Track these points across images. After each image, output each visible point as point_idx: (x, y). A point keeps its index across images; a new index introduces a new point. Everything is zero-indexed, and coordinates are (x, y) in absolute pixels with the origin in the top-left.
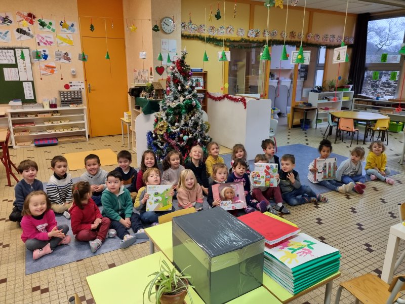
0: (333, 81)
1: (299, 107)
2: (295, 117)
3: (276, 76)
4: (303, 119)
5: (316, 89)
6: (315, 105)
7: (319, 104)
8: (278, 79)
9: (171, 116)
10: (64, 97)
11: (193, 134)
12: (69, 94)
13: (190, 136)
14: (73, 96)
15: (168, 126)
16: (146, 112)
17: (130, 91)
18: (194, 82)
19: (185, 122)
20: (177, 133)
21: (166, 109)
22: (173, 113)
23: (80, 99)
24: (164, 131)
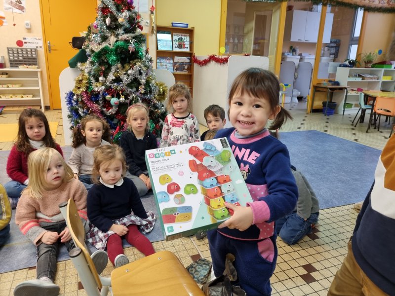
0: (370, 53)
1: (322, 86)
2: (316, 98)
3: (298, 51)
4: (326, 102)
5: (347, 63)
6: (343, 84)
7: (348, 82)
8: (300, 55)
9: (95, 67)
10: (14, 55)
11: (130, 96)
12: (20, 52)
13: (122, 99)
14: (24, 55)
15: (89, 83)
16: (73, 65)
17: (71, 42)
18: (176, 41)
19: (116, 77)
20: (101, 93)
21: (90, 56)
22: (97, 62)
23: (36, 59)
24: (83, 89)
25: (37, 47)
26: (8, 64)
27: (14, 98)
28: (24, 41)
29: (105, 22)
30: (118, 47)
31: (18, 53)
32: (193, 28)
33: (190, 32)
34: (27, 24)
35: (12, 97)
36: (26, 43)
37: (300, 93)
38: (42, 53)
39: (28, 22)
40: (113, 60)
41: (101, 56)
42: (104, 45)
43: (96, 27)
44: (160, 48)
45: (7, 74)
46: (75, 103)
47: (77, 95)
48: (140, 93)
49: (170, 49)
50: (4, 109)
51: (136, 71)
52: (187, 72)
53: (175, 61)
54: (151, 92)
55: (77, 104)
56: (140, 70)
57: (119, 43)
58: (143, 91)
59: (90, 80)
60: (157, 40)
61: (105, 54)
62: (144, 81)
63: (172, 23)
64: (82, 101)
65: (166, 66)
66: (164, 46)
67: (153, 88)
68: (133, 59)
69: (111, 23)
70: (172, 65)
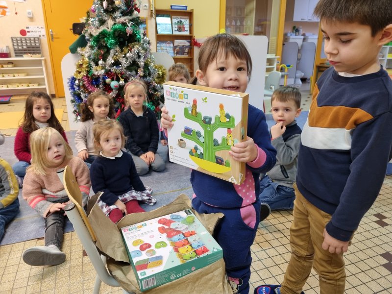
9: (95, 51)
10: (18, 45)
11: (129, 79)
12: (24, 42)
13: (122, 82)
14: (28, 44)
15: (90, 67)
16: (73, 50)
17: (72, 28)
18: (176, 24)
19: (115, 61)
20: (101, 77)
21: (89, 40)
22: (96, 46)
23: (39, 47)
24: (84, 73)
25: (40, 36)
26: (13, 53)
27: (21, 87)
28: (27, 30)
29: (102, 5)
30: (115, 30)
31: (22, 42)
32: (193, 10)
33: (189, 15)
34: (29, 13)
35: (18, 86)
36: (29, 32)
37: (303, 74)
38: (45, 41)
39: (30, 11)
40: (111, 44)
41: (100, 40)
42: (102, 28)
43: (94, 11)
44: (160, 32)
45: (12, 63)
46: (77, 88)
47: (79, 80)
48: (140, 76)
49: (170, 33)
50: (12, 98)
51: (135, 54)
52: (187, 56)
53: (175, 45)
54: (150, 75)
55: (79, 89)
56: (138, 53)
57: (116, 26)
58: (142, 74)
59: (90, 64)
60: (156, 24)
61: (104, 38)
62: (142, 64)
63: (171, 6)
64: (84, 85)
65: (166, 50)
66: (164, 30)
67: (152, 71)
68: (131, 42)
69: (108, 6)
70: (172, 48)
